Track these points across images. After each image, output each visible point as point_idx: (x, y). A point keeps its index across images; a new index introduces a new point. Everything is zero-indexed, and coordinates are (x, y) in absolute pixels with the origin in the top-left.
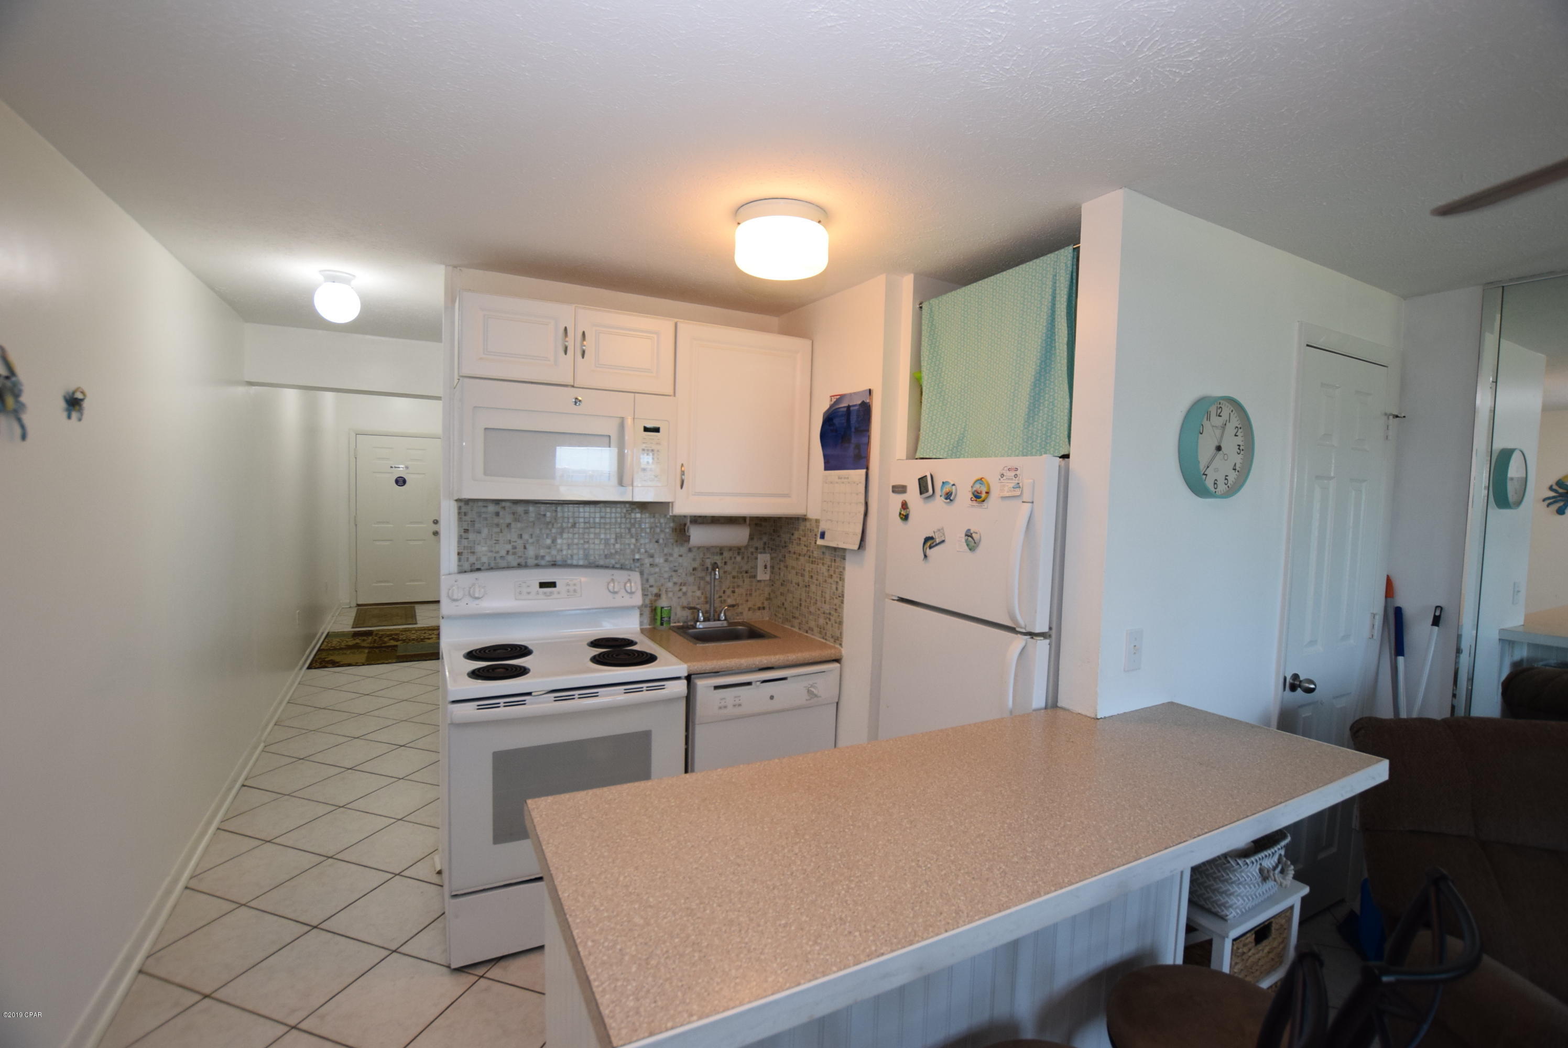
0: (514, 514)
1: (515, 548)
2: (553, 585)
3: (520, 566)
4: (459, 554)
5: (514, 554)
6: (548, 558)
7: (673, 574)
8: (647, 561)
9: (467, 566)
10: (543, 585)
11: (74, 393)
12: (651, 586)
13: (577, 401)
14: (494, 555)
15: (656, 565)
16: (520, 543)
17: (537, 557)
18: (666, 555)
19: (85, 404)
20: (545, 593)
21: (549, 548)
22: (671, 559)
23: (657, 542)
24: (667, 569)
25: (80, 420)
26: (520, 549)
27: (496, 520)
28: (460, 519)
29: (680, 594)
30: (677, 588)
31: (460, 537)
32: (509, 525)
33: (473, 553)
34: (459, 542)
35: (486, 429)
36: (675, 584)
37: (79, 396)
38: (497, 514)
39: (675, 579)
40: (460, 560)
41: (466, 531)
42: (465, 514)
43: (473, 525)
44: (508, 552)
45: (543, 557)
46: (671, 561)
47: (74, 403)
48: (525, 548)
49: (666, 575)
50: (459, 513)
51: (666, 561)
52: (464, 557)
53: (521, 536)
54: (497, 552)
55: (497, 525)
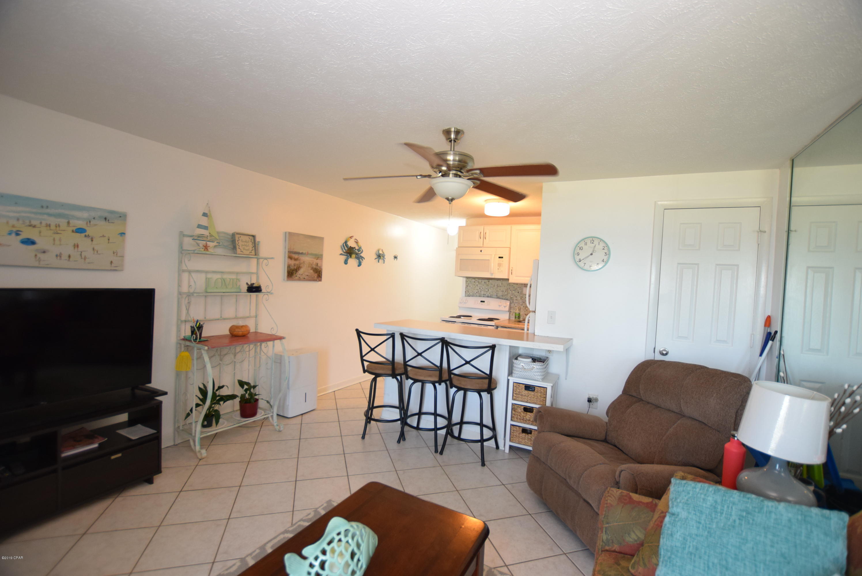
0: (479, 282)
1: (478, 291)
2: (484, 302)
3: (479, 296)
4: (465, 292)
5: (478, 293)
6: (487, 295)
7: (523, 303)
8: (515, 298)
9: (467, 295)
10: (481, 301)
11: (395, 255)
12: (516, 306)
13: (481, 251)
14: (473, 293)
15: (518, 300)
16: (479, 290)
17: (484, 294)
18: (521, 297)
19: (398, 257)
20: (481, 304)
21: (487, 292)
22: (522, 298)
23: (518, 292)
24: (521, 302)
25: (397, 260)
26: (480, 292)
27: (475, 284)
28: (466, 283)
29: (525, 310)
30: (524, 308)
31: (466, 288)
32: (477, 285)
33: (468, 292)
34: (466, 289)
35: (461, 259)
36: (524, 306)
37: (396, 256)
38: (475, 282)
39: (524, 305)
40: (465, 293)
41: (467, 286)
42: (467, 282)
43: (469, 285)
44: (477, 293)
45: (485, 295)
46: (523, 299)
47: (395, 257)
48: (481, 291)
49: (521, 304)
50: (466, 281)
51: (521, 299)
52: (466, 293)
53: (480, 288)
54: (474, 292)
55: (474, 285)
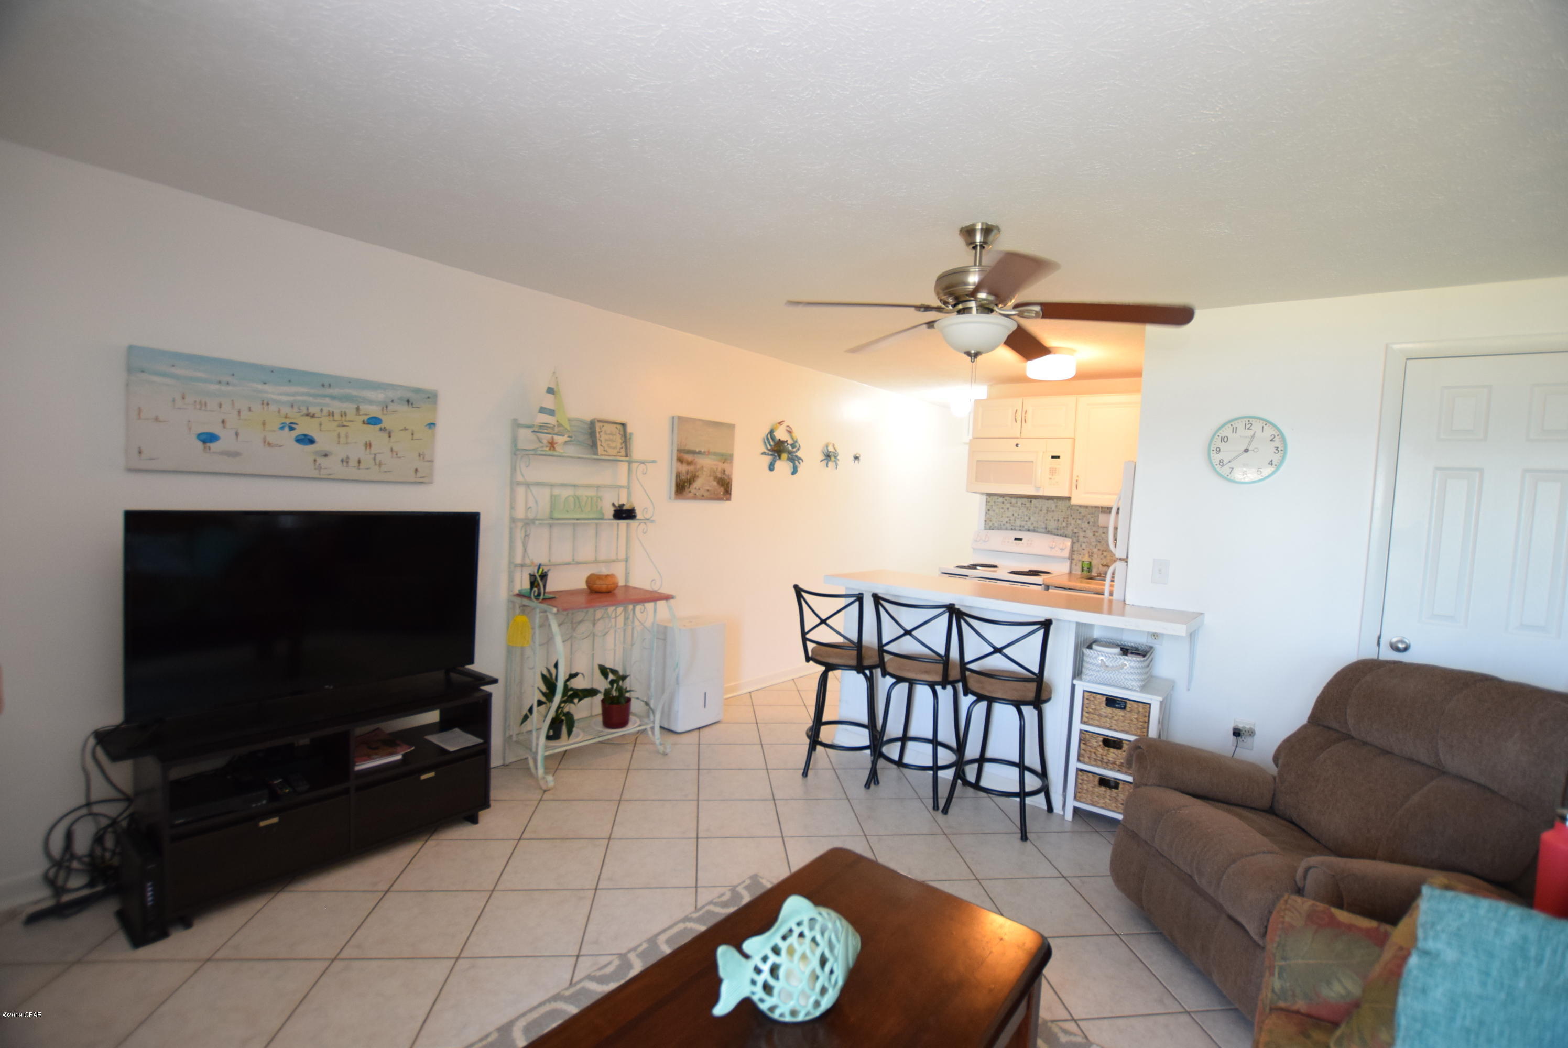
0: (1011, 503)
1: (1010, 520)
2: (1020, 539)
3: (1012, 529)
4: (985, 521)
5: (1010, 523)
6: (1026, 527)
7: (1098, 544)
8: (1081, 534)
9: (988, 527)
10: (1016, 539)
11: (856, 455)
12: (1083, 549)
13: (1017, 445)
14: (1000, 523)
15: (1087, 537)
16: (1012, 518)
17: (1020, 526)
18: (1094, 532)
19: (861, 458)
20: (1016, 544)
21: (1027, 521)
22: (1096, 534)
23: (1089, 523)
24: (1094, 540)
25: (859, 463)
26: (1012, 522)
27: (1003, 506)
28: (987, 504)
29: (1102, 557)
30: (1100, 552)
31: (986, 513)
32: (1008, 509)
33: (991, 521)
34: (986, 516)
35: (977, 461)
36: (1099, 550)
37: (857, 455)
38: (1003, 503)
39: (1099, 547)
40: (985, 524)
41: (989, 510)
42: (989, 502)
43: (992, 508)
44: (1007, 522)
45: (1023, 526)
46: (1097, 536)
47: (856, 458)
48: (1015, 520)
49: (1094, 544)
50: (987, 502)
51: (1094, 535)
52: (987, 522)
53: (1013, 515)
54: (1002, 522)
55: (1003, 508)
